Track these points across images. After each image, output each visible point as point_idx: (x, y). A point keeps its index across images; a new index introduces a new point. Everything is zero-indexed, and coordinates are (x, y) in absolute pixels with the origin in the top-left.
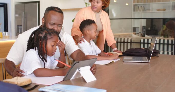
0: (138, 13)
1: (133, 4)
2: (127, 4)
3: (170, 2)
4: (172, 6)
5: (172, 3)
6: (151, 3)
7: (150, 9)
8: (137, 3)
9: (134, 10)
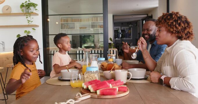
0: (65, 30)
1: (60, 23)
2: (57, 23)
3: (89, 22)
4: (91, 25)
5: (91, 23)
6: (75, 22)
7: (74, 27)
8: (64, 22)
9: (62, 28)
